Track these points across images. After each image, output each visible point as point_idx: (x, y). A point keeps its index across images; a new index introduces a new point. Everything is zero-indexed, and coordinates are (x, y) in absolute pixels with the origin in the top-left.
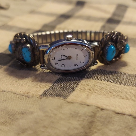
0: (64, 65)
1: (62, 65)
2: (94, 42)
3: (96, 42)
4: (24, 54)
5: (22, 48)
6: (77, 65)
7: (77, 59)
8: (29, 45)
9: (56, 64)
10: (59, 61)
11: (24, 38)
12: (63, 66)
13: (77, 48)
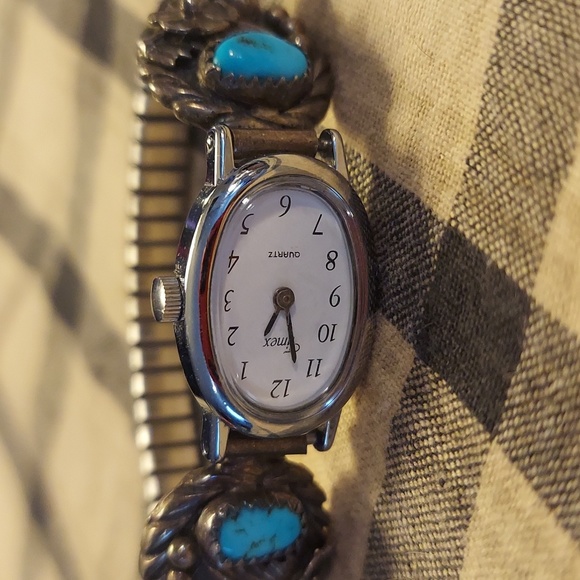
0: (324, 329)
1: (323, 338)
2: (209, 150)
3: (209, 141)
4: (254, 545)
5: (223, 556)
6: (333, 255)
7: (295, 254)
8: (208, 521)
9: (313, 371)
10: (294, 359)
11: (171, 548)
12: (327, 333)
13: (231, 257)
